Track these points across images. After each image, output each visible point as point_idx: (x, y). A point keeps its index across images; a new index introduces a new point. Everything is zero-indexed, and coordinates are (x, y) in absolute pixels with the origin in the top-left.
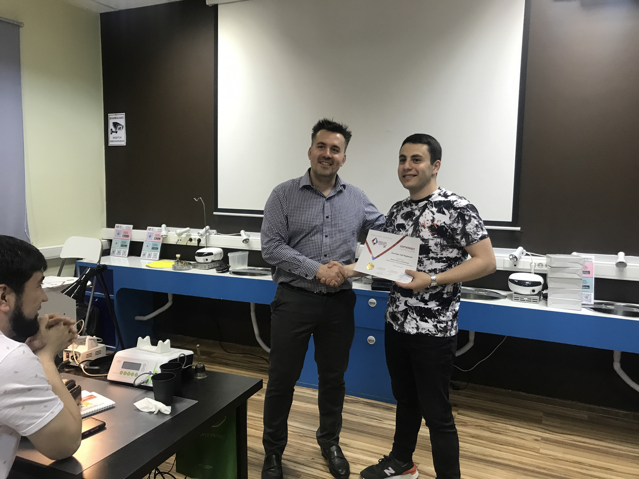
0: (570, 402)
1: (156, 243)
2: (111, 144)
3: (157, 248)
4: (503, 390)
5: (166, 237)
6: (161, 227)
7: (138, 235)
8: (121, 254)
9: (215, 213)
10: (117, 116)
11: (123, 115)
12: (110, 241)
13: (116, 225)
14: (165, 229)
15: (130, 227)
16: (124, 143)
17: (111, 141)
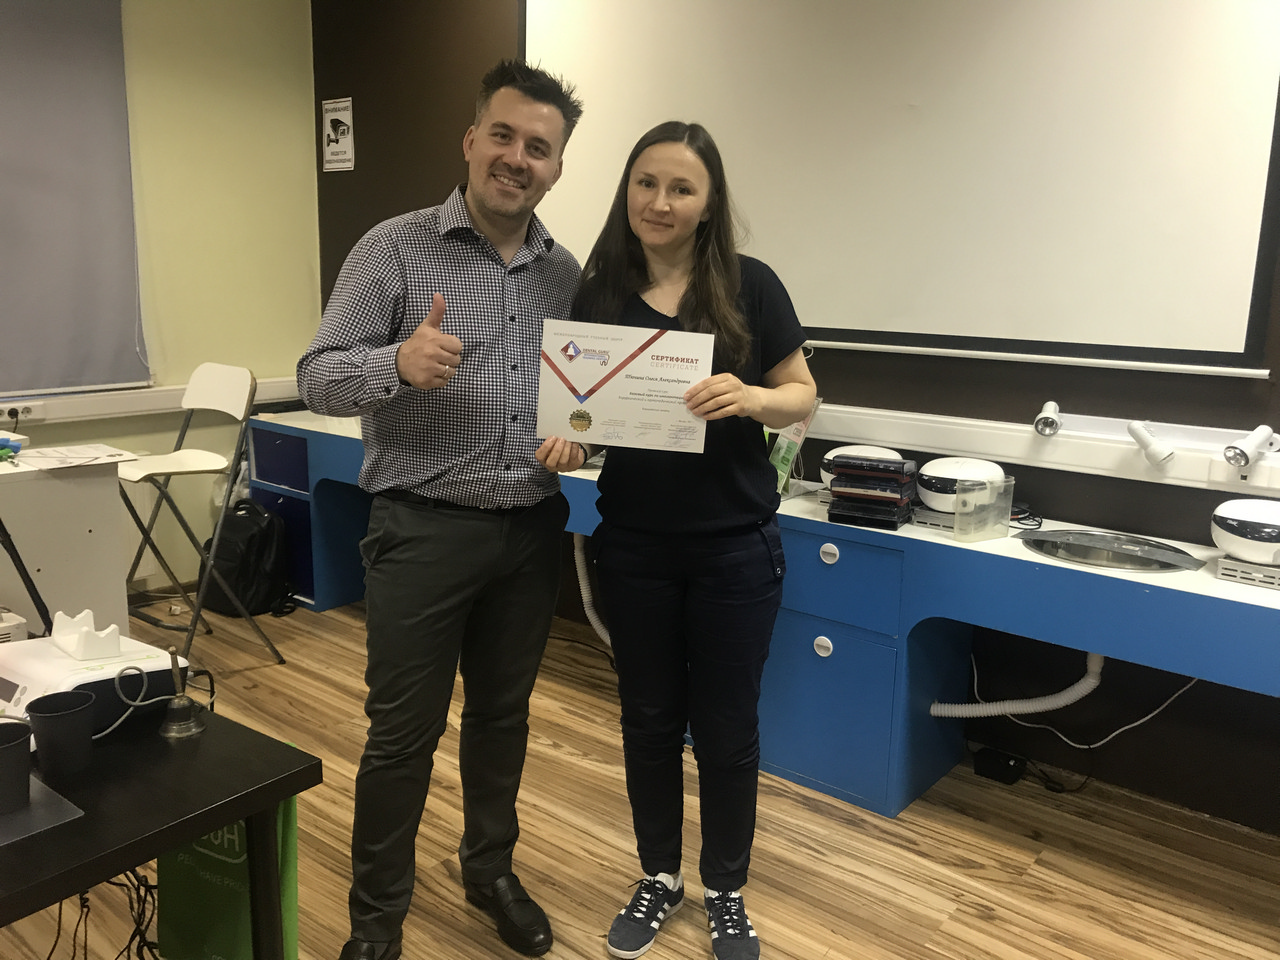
2: (328, 167)
10: (338, 105)
11: (347, 102)
16: (350, 166)
17: (328, 162)
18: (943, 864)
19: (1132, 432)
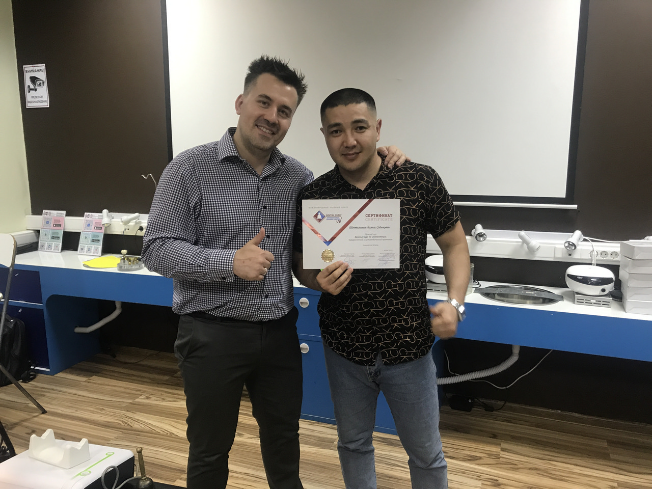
1: (96, 234)
2: (29, 105)
3: (99, 240)
4: (551, 411)
5: (108, 226)
6: (102, 213)
7: (73, 224)
8: (53, 248)
10: (35, 68)
11: (42, 67)
12: (38, 231)
13: (44, 211)
14: (107, 215)
15: (63, 214)
16: (46, 105)
17: (29, 102)
18: (463, 461)
19: (521, 237)
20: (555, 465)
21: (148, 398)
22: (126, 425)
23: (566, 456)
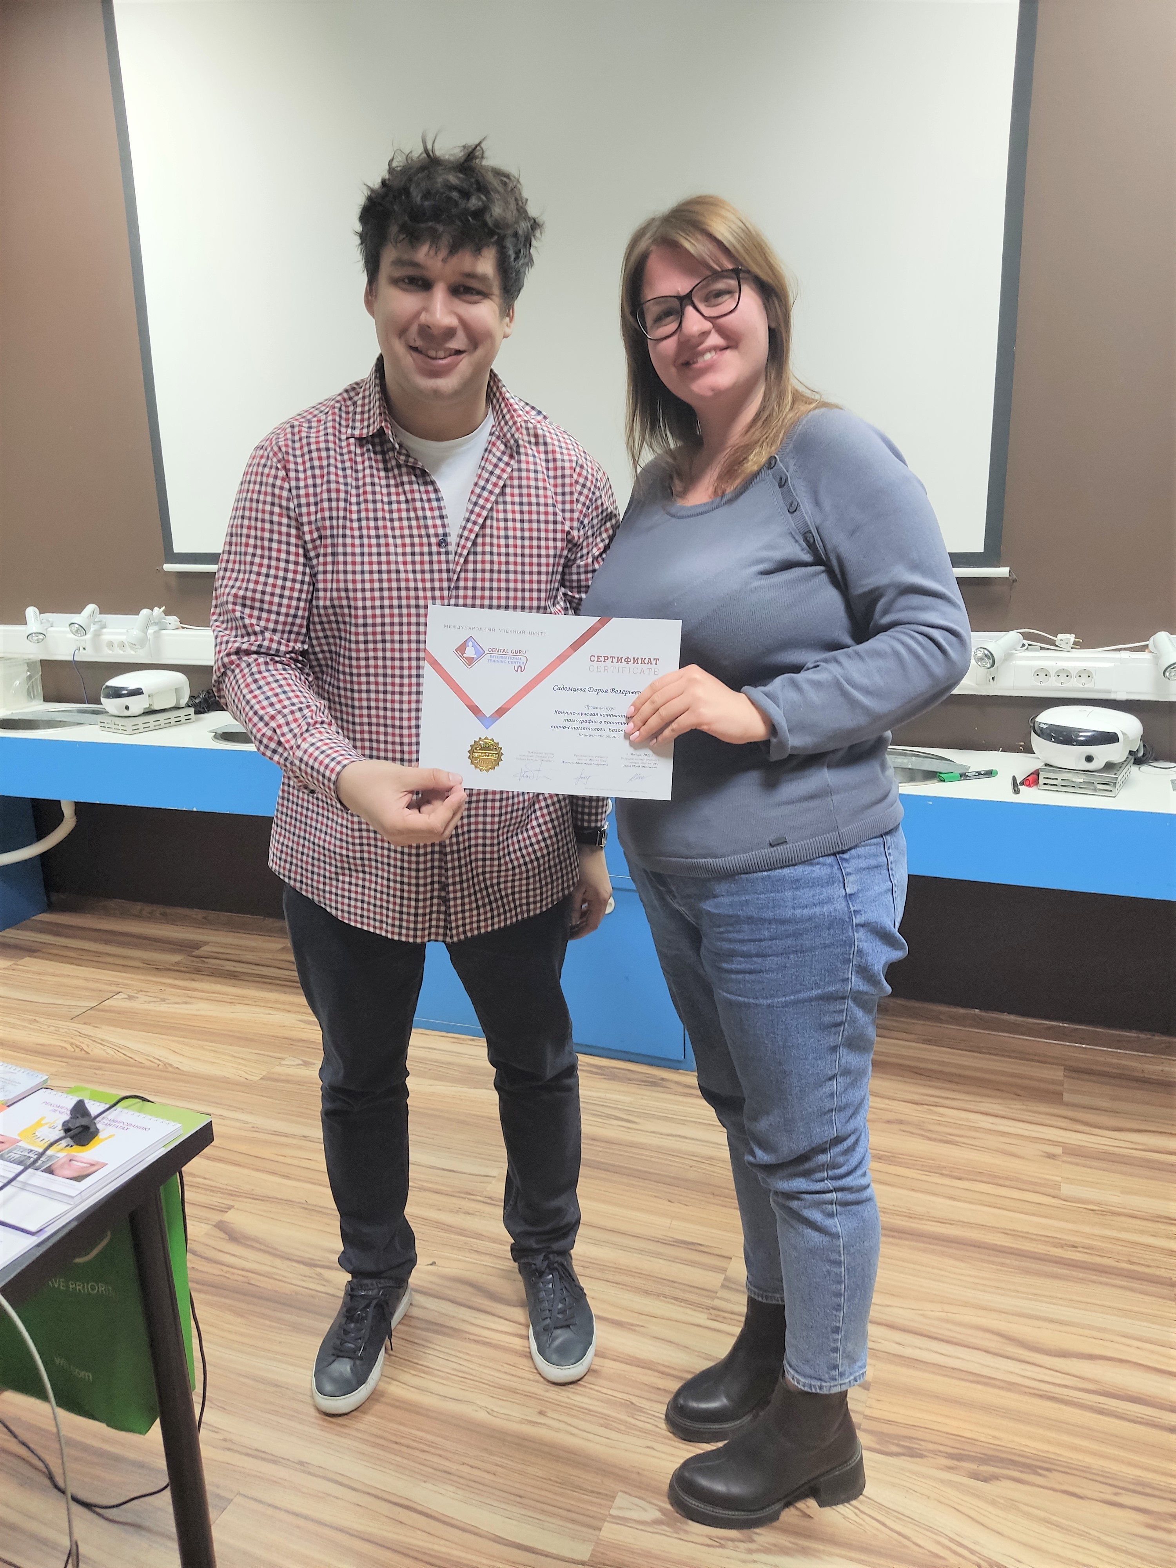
0: (1133, 1034)
4: (962, 1011)
5: (42, 640)
9: (168, 567)
14: (38, 619)
20: (942, 1115)
21: (130, 998)
22: (78, 1050)
23: (967, 1097)
